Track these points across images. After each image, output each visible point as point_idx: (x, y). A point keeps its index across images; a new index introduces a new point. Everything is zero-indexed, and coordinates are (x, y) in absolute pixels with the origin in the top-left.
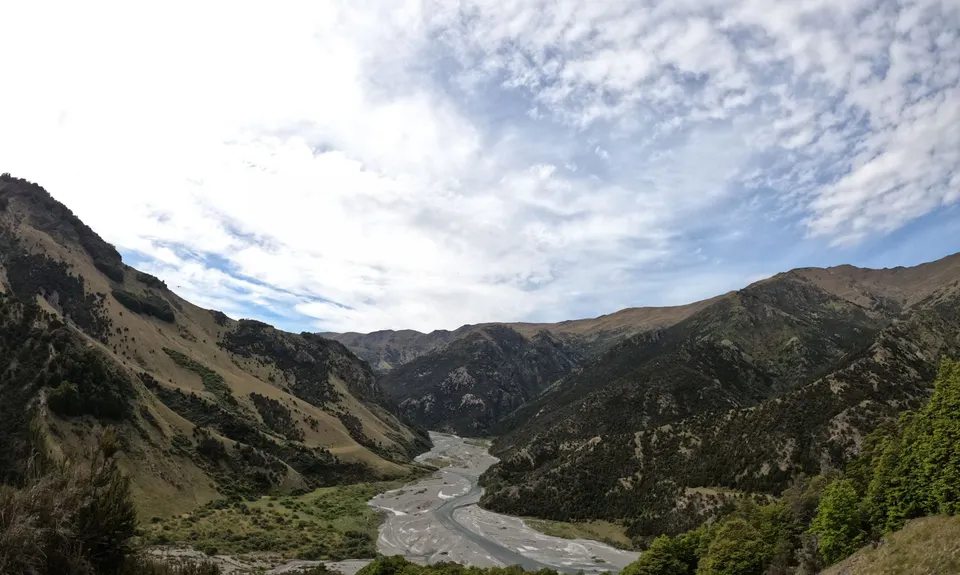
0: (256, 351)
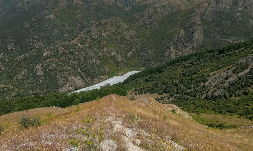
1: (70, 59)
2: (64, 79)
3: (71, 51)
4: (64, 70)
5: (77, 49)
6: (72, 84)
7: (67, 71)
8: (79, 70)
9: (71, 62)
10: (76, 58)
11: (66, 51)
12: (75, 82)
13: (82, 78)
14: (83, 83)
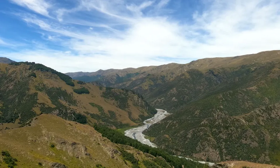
0: (111, 96)
1: (220, 132)
2: (201, 147)
3: (227, 125)
4: (207, 140)
5: (237, 125)
6: (205, 154)
7: (209, 141)
8: (223, 145)
9: (220, 135)
10: (228, 132)
11: (222, 124)
12: (209, 154)
13: (221, 153)
14: (218, 158)
